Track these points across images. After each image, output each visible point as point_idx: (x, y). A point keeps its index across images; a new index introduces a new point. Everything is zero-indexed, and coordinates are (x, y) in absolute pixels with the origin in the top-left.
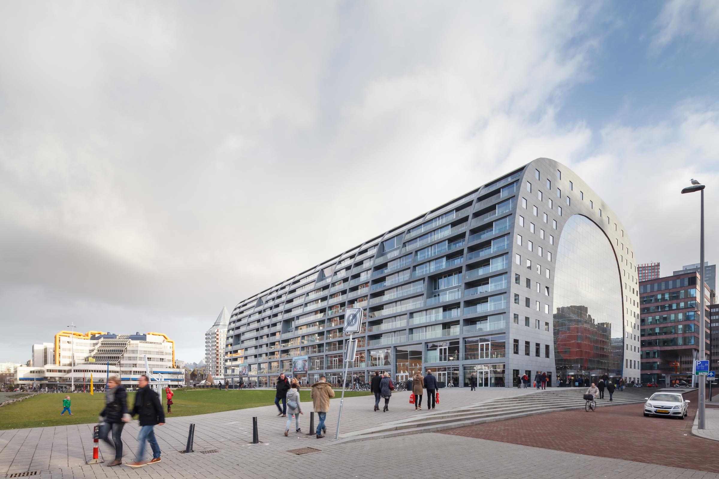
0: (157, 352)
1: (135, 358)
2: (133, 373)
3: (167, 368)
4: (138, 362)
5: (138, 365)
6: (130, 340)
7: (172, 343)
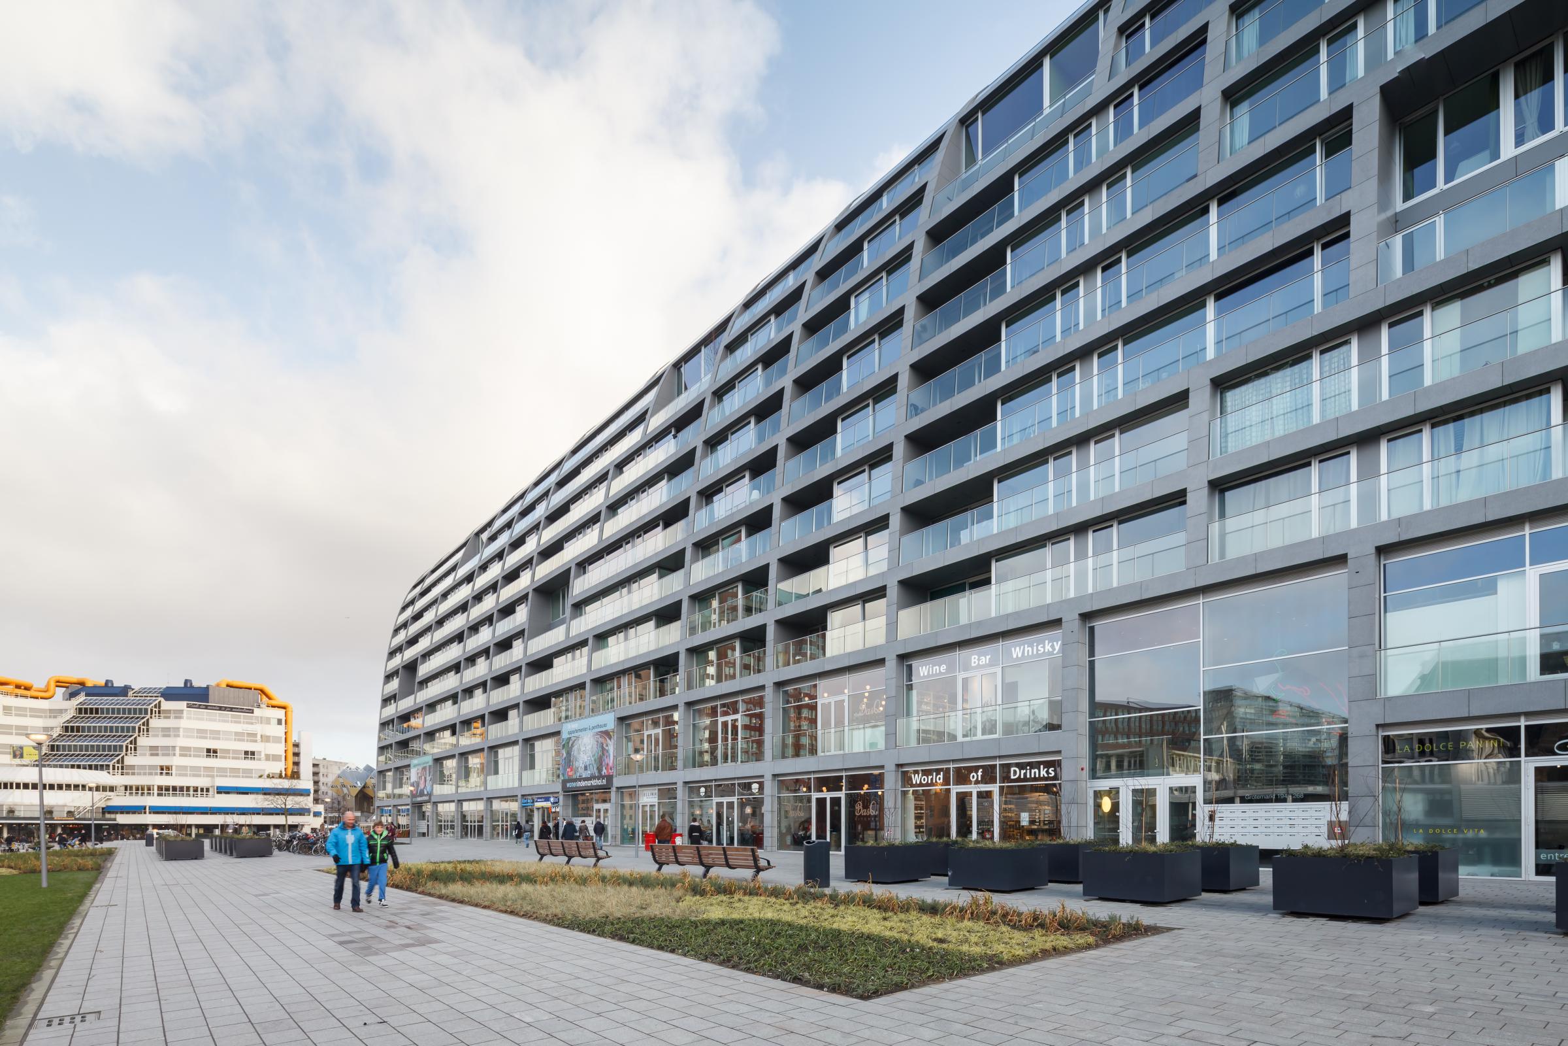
0: (237, 734)
1: (169, 751)
2: (156, 792)
3: (261, 777)
4: (176, 761)
5: (174, 768)
6: (162, 699)
7: (284, 711)
